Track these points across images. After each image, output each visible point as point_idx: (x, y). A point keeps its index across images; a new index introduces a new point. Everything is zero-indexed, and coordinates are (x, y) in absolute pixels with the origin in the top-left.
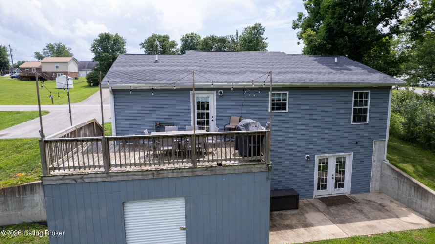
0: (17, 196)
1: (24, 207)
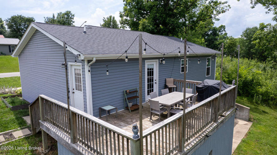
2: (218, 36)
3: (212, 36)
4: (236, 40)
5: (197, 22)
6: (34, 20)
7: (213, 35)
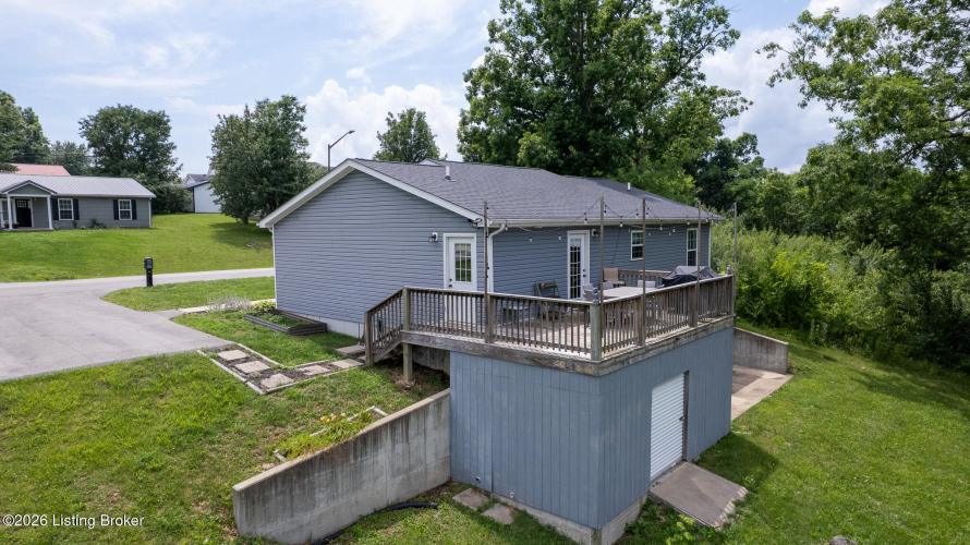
0: (352, 461)
1: (362, 483)
2: (737, 168)
3: (715, 166)
4: (789, 181)
5: (666, 139)
6: (166, 118)
7: (721, 165)
